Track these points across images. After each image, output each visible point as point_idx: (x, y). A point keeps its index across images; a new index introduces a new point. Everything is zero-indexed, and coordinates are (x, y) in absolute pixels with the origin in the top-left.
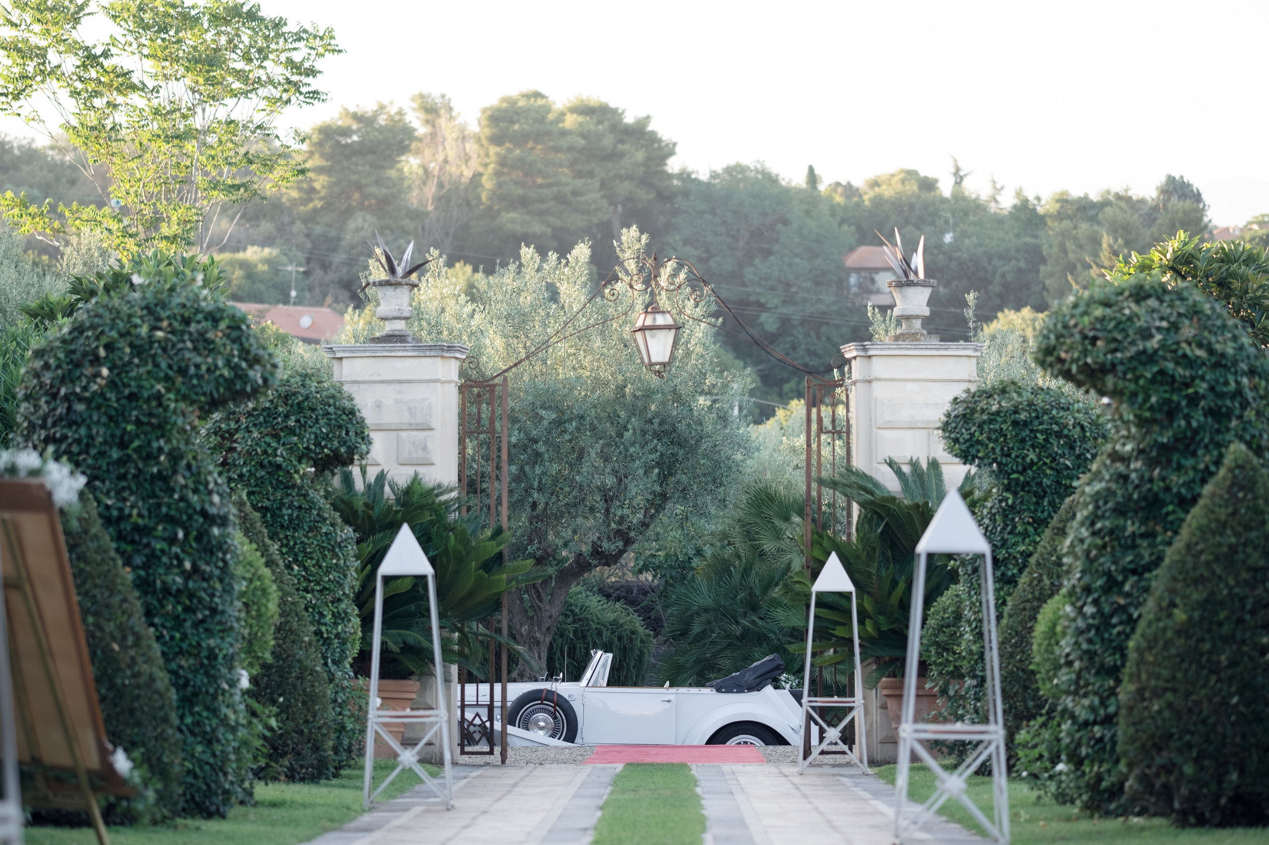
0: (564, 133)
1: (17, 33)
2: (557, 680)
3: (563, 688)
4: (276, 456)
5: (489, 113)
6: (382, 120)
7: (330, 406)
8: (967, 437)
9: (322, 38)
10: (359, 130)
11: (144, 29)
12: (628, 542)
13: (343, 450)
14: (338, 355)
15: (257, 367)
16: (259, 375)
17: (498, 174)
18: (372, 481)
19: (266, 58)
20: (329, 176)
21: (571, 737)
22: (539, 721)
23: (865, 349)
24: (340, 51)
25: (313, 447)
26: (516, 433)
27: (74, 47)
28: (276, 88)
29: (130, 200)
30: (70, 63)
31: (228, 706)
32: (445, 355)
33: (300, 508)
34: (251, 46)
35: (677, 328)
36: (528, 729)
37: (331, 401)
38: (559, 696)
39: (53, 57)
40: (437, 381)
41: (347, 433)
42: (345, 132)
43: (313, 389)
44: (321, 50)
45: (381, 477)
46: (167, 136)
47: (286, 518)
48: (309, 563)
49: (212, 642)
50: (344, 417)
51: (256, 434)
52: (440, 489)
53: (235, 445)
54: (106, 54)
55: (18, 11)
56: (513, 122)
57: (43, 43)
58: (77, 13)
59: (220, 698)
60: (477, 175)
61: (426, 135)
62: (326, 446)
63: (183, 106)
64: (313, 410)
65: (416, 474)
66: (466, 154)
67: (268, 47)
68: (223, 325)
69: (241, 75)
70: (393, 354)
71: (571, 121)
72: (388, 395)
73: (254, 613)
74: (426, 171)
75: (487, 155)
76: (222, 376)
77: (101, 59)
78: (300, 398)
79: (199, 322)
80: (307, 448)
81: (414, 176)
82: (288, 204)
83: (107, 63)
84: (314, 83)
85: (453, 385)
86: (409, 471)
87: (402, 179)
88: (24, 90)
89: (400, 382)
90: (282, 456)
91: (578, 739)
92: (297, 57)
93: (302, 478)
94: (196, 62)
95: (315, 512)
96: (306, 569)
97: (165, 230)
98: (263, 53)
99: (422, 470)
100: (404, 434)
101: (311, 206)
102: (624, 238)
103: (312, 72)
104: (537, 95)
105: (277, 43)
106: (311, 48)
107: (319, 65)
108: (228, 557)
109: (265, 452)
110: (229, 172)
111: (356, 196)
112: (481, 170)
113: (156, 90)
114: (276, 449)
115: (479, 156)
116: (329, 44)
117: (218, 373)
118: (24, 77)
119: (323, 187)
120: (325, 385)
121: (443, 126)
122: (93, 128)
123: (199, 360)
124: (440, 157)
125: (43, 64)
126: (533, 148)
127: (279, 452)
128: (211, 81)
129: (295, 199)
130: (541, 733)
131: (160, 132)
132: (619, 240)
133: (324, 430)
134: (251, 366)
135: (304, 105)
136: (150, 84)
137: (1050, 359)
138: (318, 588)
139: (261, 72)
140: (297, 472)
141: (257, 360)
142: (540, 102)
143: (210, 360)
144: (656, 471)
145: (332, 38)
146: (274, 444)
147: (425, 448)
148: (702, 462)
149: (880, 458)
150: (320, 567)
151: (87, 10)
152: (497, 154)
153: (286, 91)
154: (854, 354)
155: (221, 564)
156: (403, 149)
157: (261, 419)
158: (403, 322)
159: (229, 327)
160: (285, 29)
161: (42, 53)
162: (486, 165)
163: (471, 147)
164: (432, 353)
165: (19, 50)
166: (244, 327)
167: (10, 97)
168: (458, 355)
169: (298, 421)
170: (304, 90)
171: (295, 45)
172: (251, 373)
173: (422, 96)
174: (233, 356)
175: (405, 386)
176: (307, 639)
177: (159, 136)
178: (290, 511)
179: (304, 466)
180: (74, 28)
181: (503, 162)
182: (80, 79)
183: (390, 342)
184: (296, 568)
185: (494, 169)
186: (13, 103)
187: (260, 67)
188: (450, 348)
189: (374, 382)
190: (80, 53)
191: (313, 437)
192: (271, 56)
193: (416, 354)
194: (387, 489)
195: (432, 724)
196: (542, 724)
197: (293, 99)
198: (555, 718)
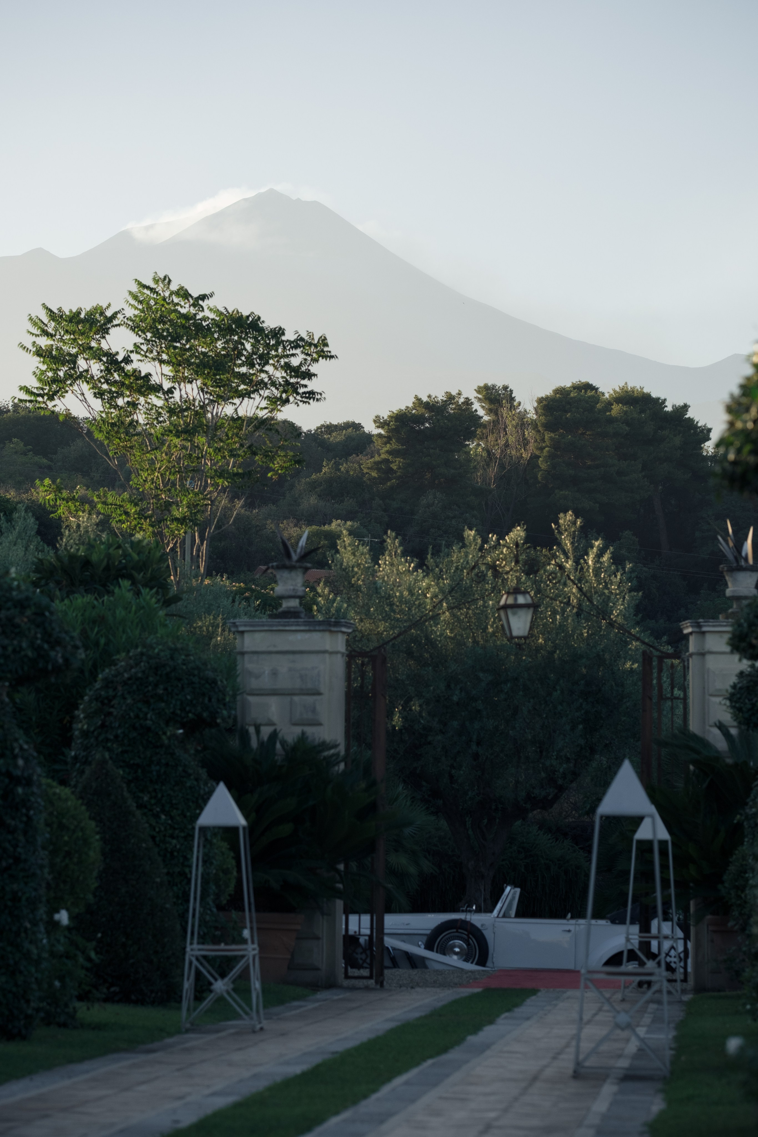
0: (611, 420)
1: (52, 342)
2: (470, 911)
3: (477, 919)
4: (146, 719)
5: (544, 403)
6: (451, 409)
7: (194, 676)
8: (749, 706)
9: (316, 346)
10: (430, 418)
11: (159, 338)
12: (561, 789)
13: (205, 715)
14: (241, 629)
15: (58, 648)
16: (60, 655)
17: (551, 456)
18: (266, 738)
19: (267, 363)
20: (404, 459)
21: (482, 961)
22: (455, 946)
23: (699, 626)
24: (332, 357)
25: (179, 712)
26: (457, 692)
27: (98, 354)
28: (277, 389)
29: (147, 487)
30: (96, 368)
31: (31, 942)
32: (333, 629)
33: (167, 765)
34: (254, 353)
35: (534, 606)
36: (444, 954)
37: (196, 672)
38: (473, 926)
39: (82, 364)
40: (325, 652)
41: (210, 700)
42: (419, 419)
43: (180, 661)
44: (315, 355)
45: (274, 735)
46: (177, 431)
47: (155, 773)
48: (174, 813)
49: (15, 887)
50: (207, 686)
51: (129, 701)
52: (324, 746)
53: (112, 710)
54: (127, 360)
55: (53, 324)
56: (566, 412)
57: (74, 351)
58: (105, 324)
59: (23, 935)
60: (534, 458)
61: (489, 422)
62: (190, 711)
63: (197, 404)
64: (179, 680)
65: (303, 733)
66: (525, 439)
67: (268, 353)
68: (28, 612)
69: (244, 378)
70: (287, 628)
71: (616, 409)
72: (283, 665)
73: (75, 860)
74: (489, 452)
75: (543, 440)
76: (26, 656)
77: (123, 364)
78: (168, 669)
79: (8, 609)
80: (173, 713)
81: (479, 458)
82: (368, 482)
83: (129, 368)
84: (312, 385)
85: (339, 656)
86: (298, 730)
87: (469, 460)
88: (58, 392)
89: (294, 652)
90: (151, 720)
91: (489, 963)
92: (295, 362)
93: (169, 738)
94: (205, 367)
95: (180, 769)
96: (172, 818)
97: (177, 513)
98: (265, 359)
99: (310, 730)
100: (296, 698)
101: (389, 484)
102: (561, 521)
103: (309, 375)
104: (588, 387)
105: (276, 350)
106: (307, 354)
107: (314, 368)
108: (32, 812)
109: (137, 716)
110: (234, 463)
111: (428, 475)
112: (537, 453)
113: (170, 391)
114: (146, 714)
115: (536, 441)
116: (323, 351)
117: (23, 653)
118: (55, 380)
119: (399, 468)
120: (192, 658)
121: (505, 415)
122: (113, 425)
123: (6, 642)
124: (502, 442)
125: (73, 368)
126: (583, 434)
127: (149, 716)
128: (218, 384)
129: (375, 478)
130: (455, 957)
131: (172, 428)
132: (557, 523)
133: (189, 697)
134: (52, 648)
135: (301, 404)
136: (166, 385)
137: (743, 645)
138: (182, 834)
139: (263, 375)
140: (165, 733)
141: (58, 642)
142: (590, 393)
143: (15, 642)
144: (581, 726)
145: (326, 345)
146: (145, 709)
147: (314, 711)
148: (623, 719)
149: (712, 722)
150: (185, 816)
151: (116, 322)
152: (551, 439)
153: (285, 391)
154: (690, 630)
155: (24, 819)
156: (471, 435)
157: (135, 687)
158: (297, 601)
159: (35, 614)
160: (284, 338)
161: (73, 360)
162: (542, 449)
163: (529, 433)
164: (321, 628)
165: (53, 358)
166: (47, 614)
167: (46, 398)
168: (344, 629)
169: (166, 689)
170: (301, 390)
171: (291, 352)
172: (52, 654)
173: (486, 388)
174: (37, 638)
175: (298, 656)
176: (158, 880)
177: (171, 431)
178: (158, 768)
179: (171, 728)
180: (104, 337)
181: (556, 445)
182: (107, 381)
183: (286, 618)
184: (163, 817)
185: (548, 452)
186: (48, 403)
187: (262, 371)
188: (337, 624)
189: (270, 653)
190: (105, 359)
191: (178, 703)
192: (271, 362)
193: (307, 628)
194: (278, 746)
195: (243, 957)
196: (457, 950)
197: (291, 399)
198: (468, 945)
